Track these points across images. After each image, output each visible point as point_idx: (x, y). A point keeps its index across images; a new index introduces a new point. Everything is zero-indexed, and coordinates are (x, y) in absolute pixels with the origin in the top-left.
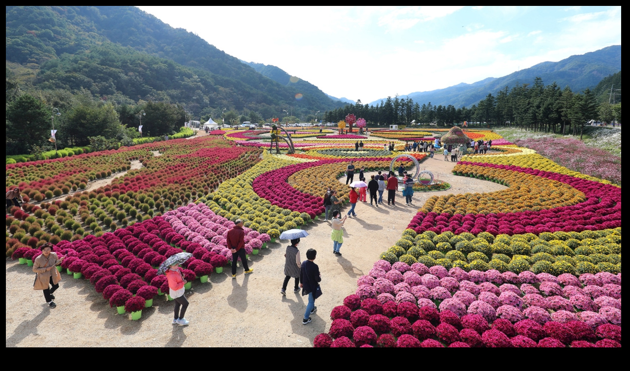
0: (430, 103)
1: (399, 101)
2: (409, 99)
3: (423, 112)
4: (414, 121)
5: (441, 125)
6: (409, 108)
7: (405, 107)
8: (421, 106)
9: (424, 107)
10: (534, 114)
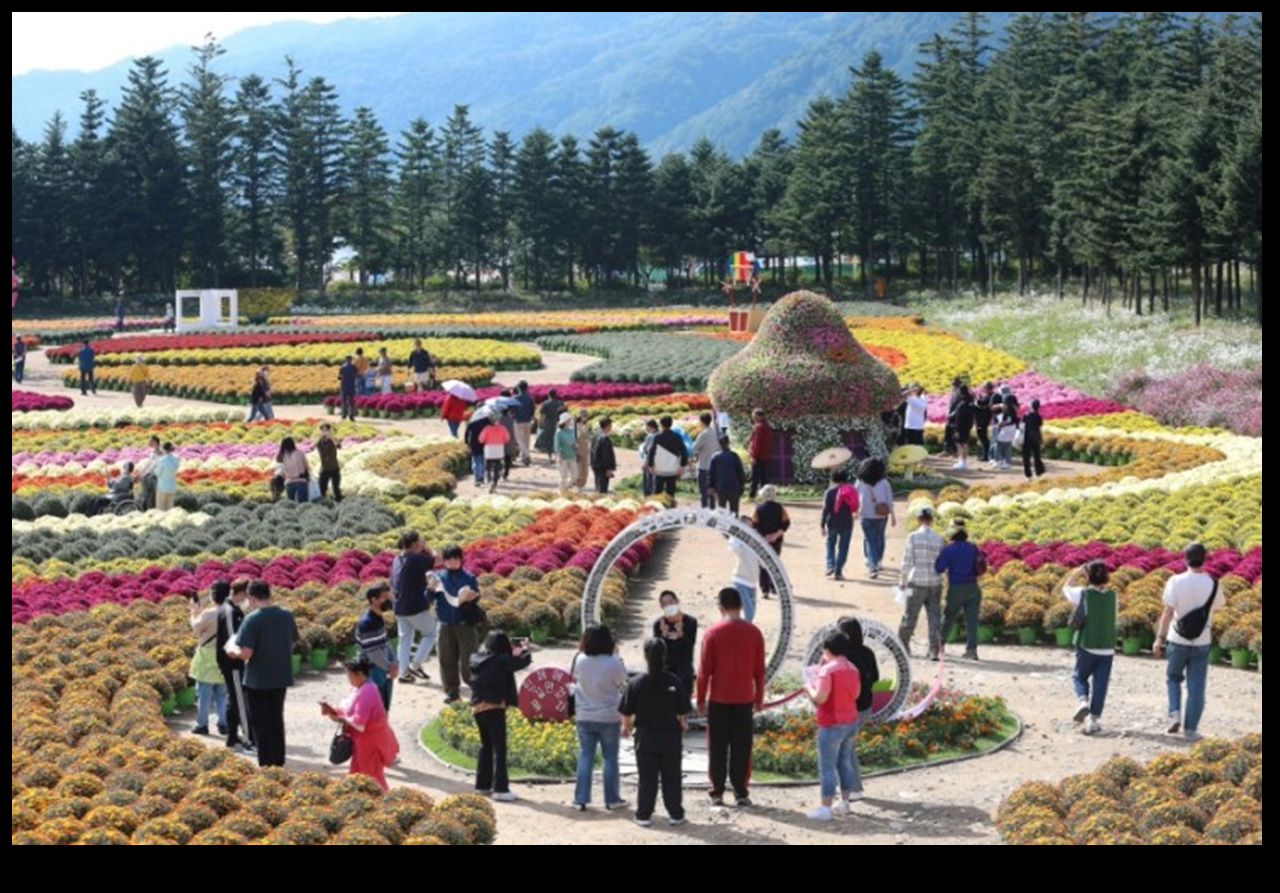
0: (462, 111)
1: (230, 92)
2: (303, 82)
3: (419, 189)
4: (343, 255)
5: (549, 288)
6: (306, 155)
7: (277, 144)
8: (395, 138)
9: (418, 145)
10: (1187, 195)
